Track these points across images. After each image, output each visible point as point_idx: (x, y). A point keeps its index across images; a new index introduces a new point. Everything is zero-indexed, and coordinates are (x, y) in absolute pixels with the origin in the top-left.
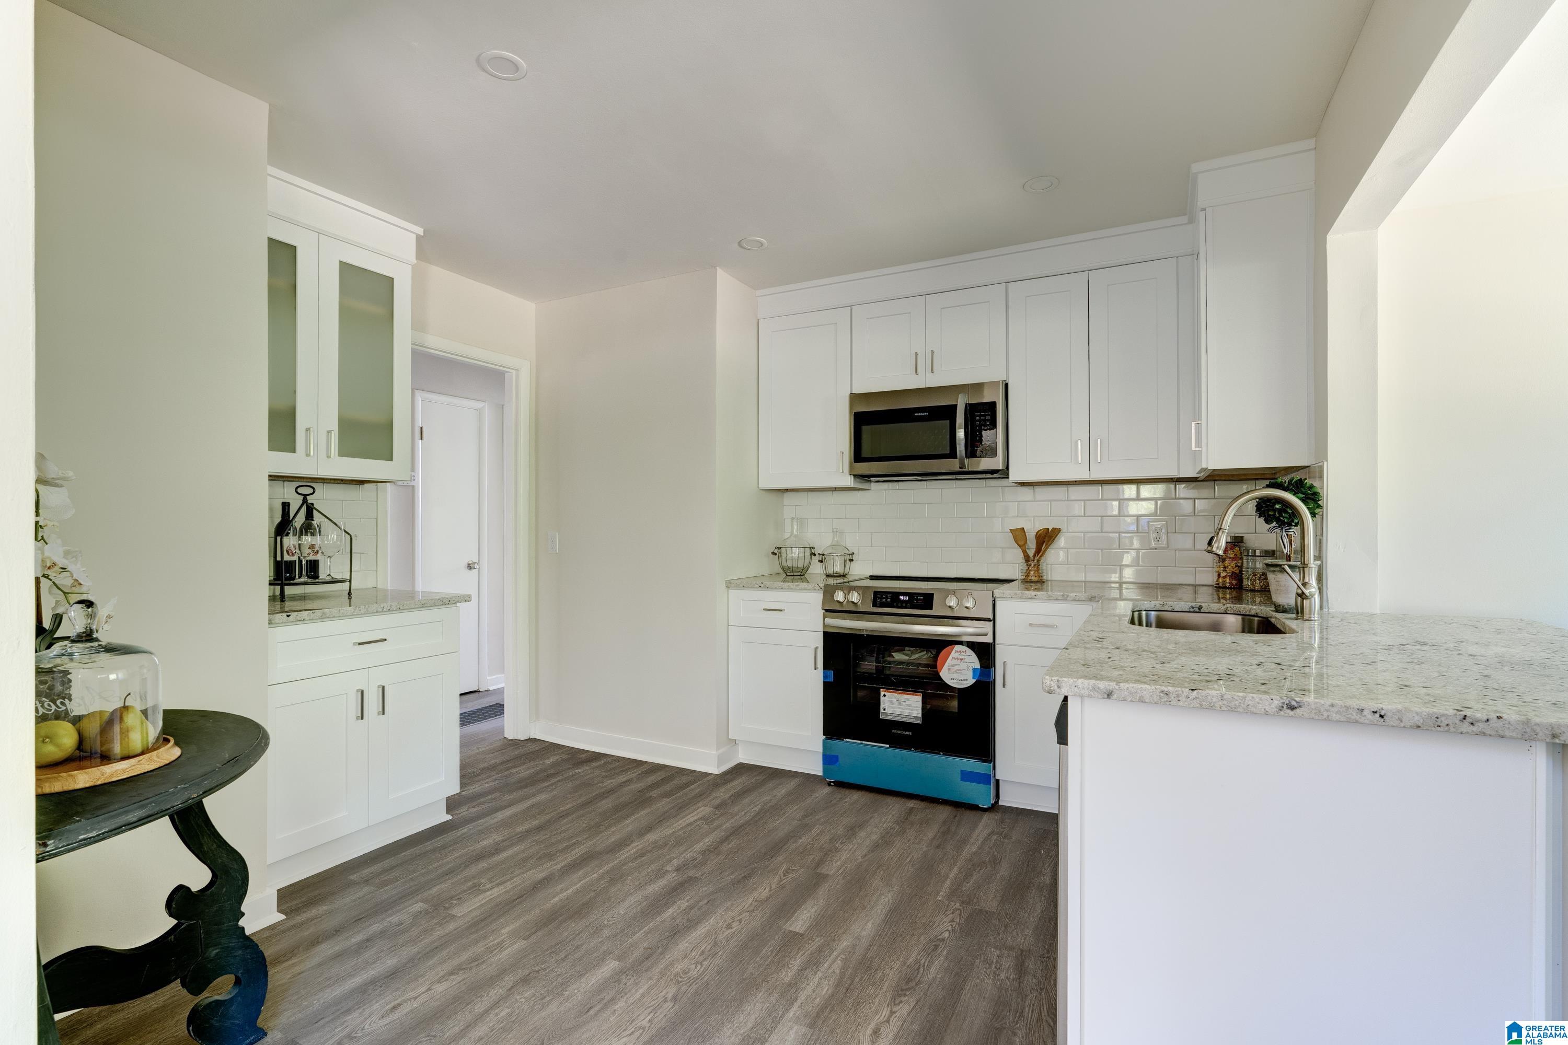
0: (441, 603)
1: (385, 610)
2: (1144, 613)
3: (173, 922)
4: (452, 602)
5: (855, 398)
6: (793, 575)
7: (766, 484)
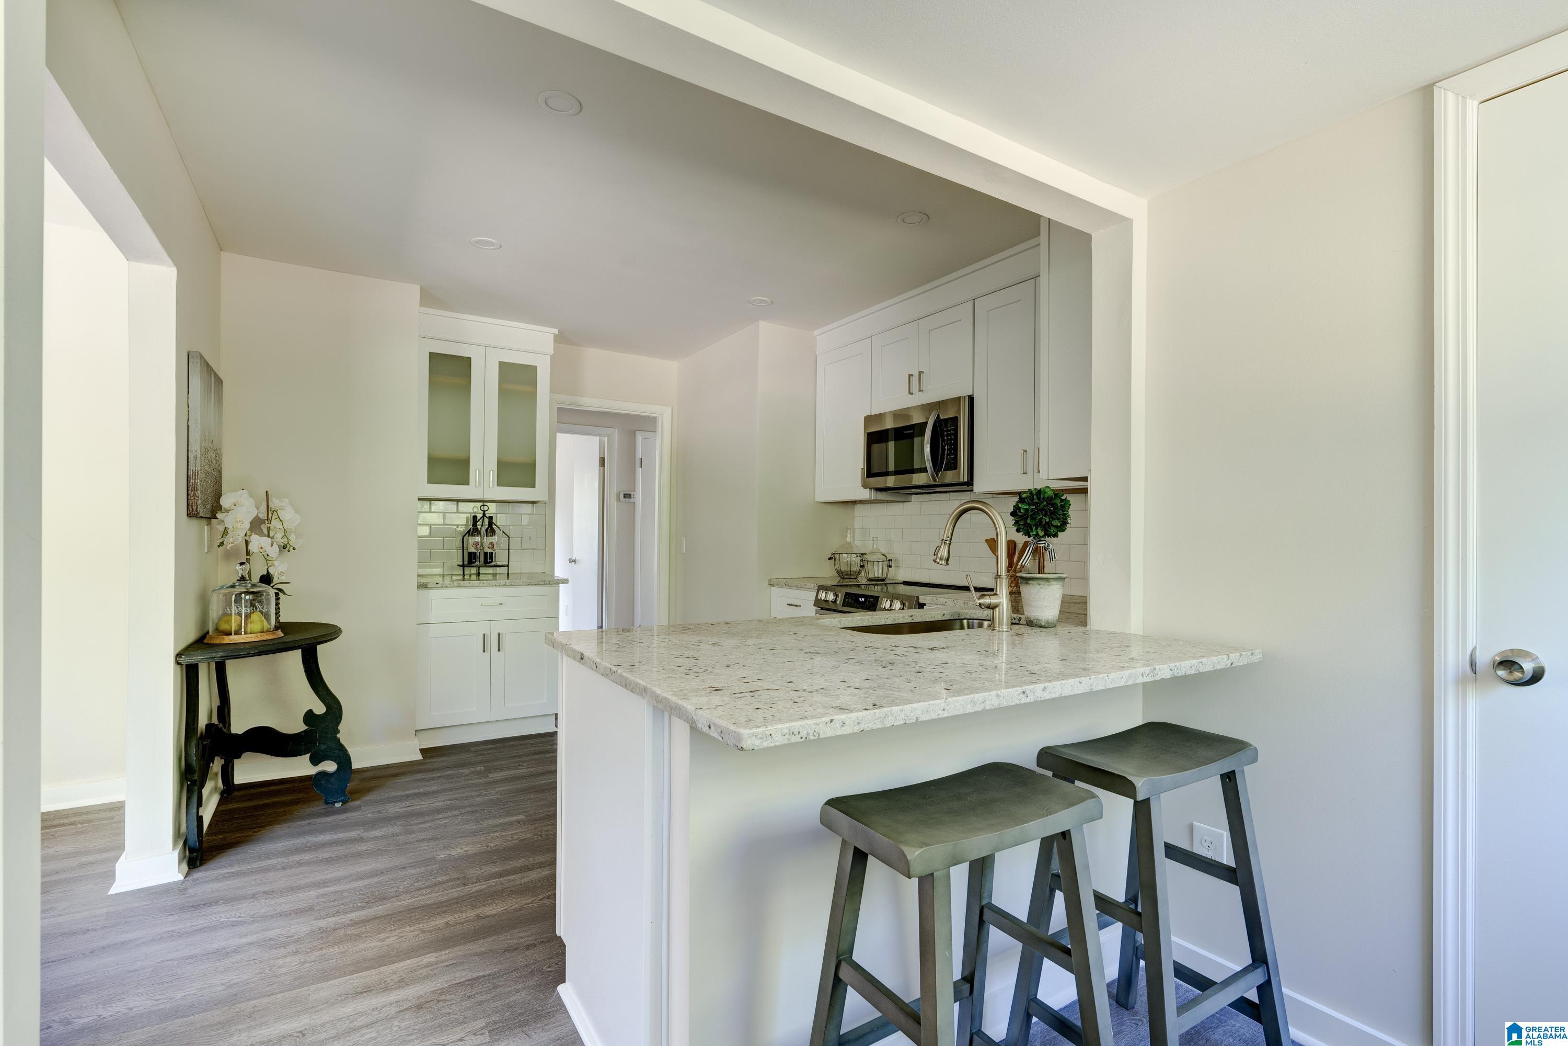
0: (543, 583)
1: (501, 585)
2: (965, 621)
3: (305, 727)
4: (552, 583)
5: (868, 420)
6: (850, 578)
7: (821, 497)
